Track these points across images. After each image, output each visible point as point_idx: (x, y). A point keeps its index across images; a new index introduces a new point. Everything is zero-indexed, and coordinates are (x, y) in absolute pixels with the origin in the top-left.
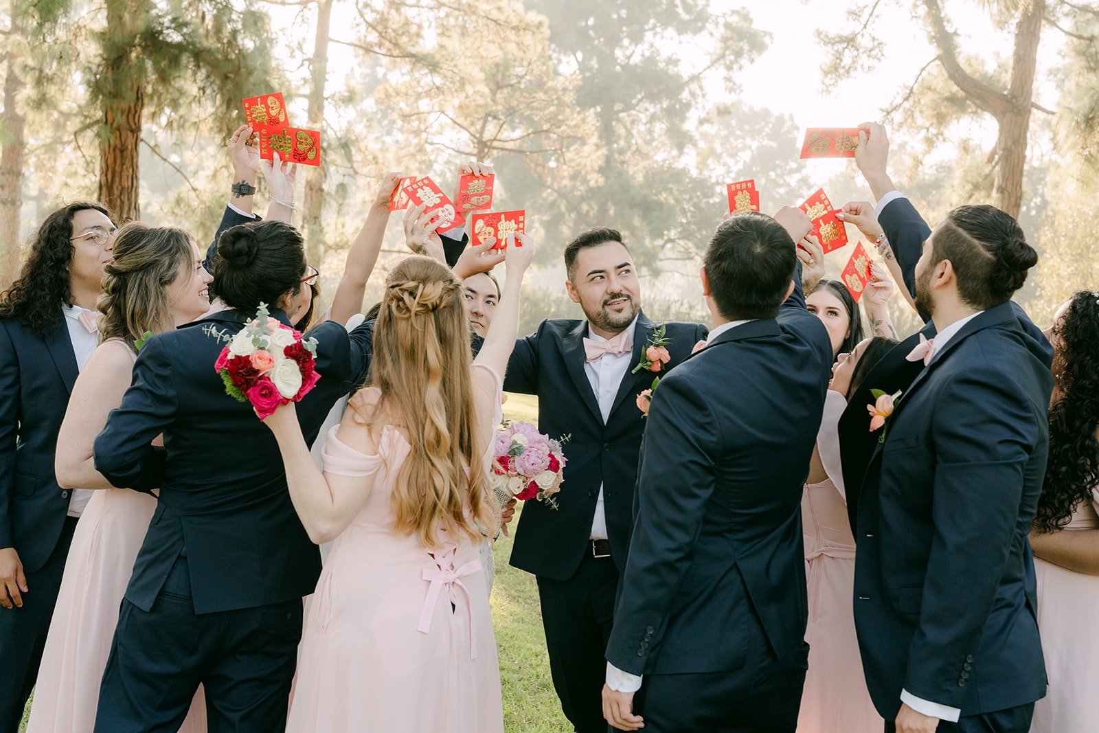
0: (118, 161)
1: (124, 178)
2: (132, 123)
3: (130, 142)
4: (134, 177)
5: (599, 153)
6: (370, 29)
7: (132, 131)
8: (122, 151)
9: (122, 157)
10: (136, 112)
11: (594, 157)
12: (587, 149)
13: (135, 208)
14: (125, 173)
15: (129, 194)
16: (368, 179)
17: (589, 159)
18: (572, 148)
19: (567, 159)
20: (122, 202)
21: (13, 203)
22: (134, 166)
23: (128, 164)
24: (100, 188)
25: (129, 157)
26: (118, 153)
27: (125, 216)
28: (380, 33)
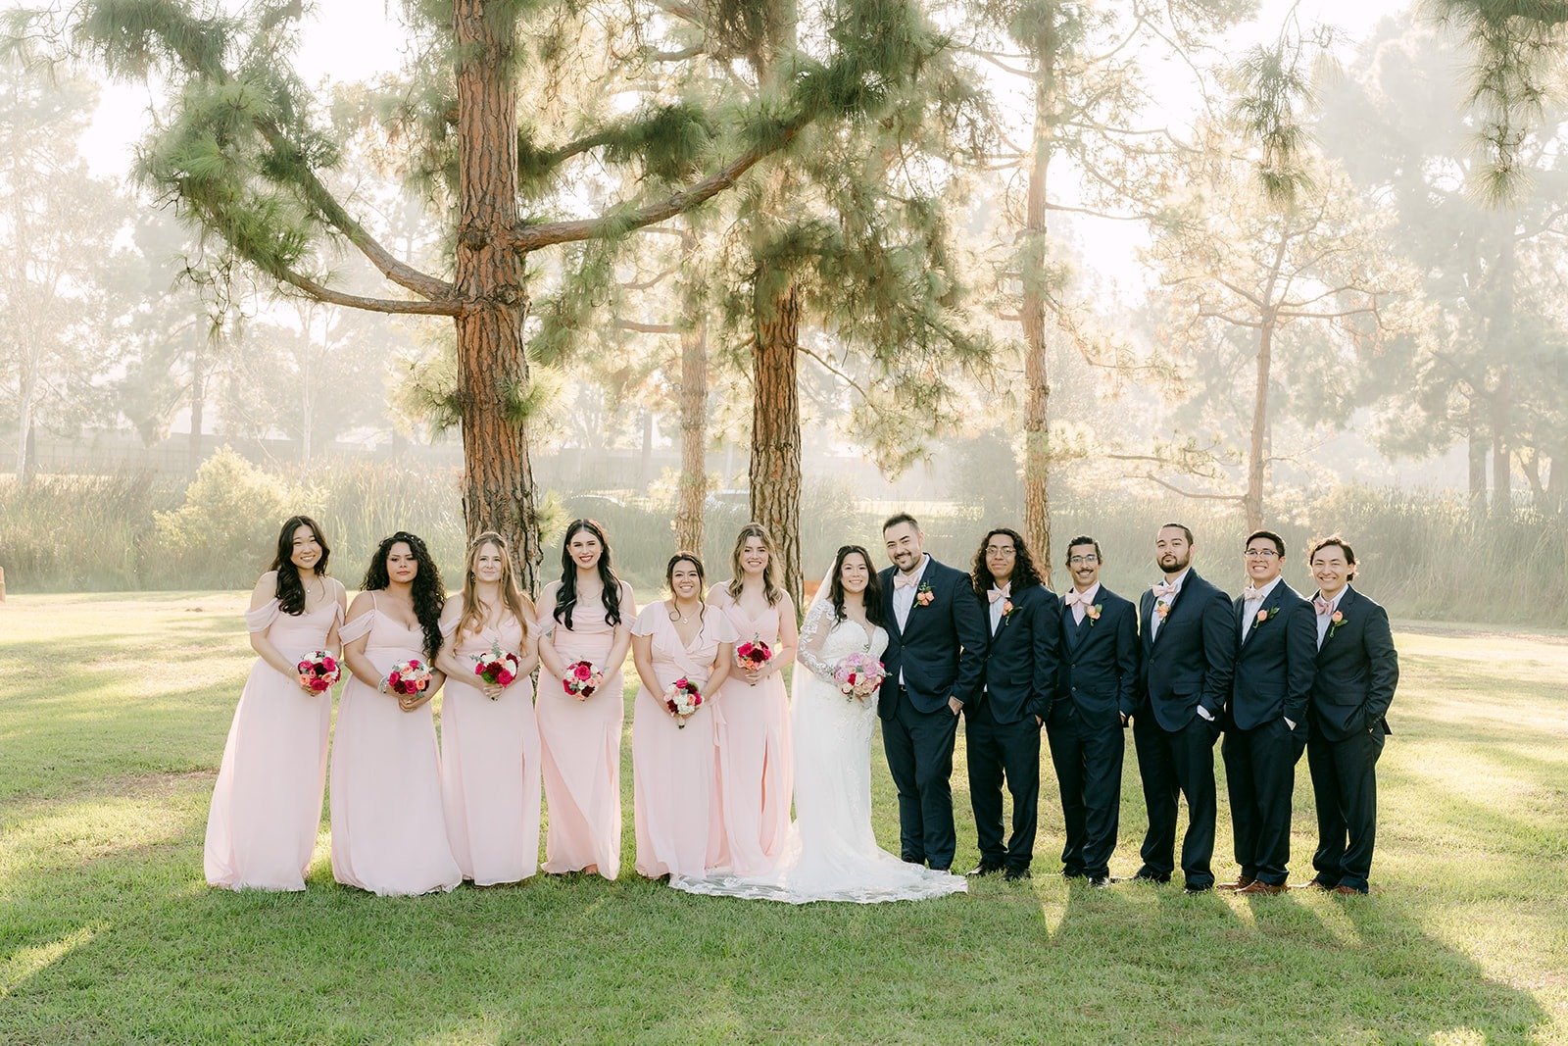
0: (773, 381)
1: (781, 399)
2: (786, 337)
3: (785, 358)
4: (792, 397)
5: (1429, 309)
6: (1104, 184)
7: (787, 347)
8: (776, 370)
9: (776, 375)
10: (790, 324)
11: (1423, 314)
12: (1410, 305)
13: (794, 431)
14: (781, 394)
15: (787, 416)
16: (1108, 369)
17: (1415, 318)
18: (1390, 306)
19: (1383, 320)
20: (779, 427)
21: (697, 427)
22: (791, 385)
23: (784, 384)
24: (756, 413)
25: (785, 375)
26: (772, 372)
27: (783, 442)
28: (1118, 190)
